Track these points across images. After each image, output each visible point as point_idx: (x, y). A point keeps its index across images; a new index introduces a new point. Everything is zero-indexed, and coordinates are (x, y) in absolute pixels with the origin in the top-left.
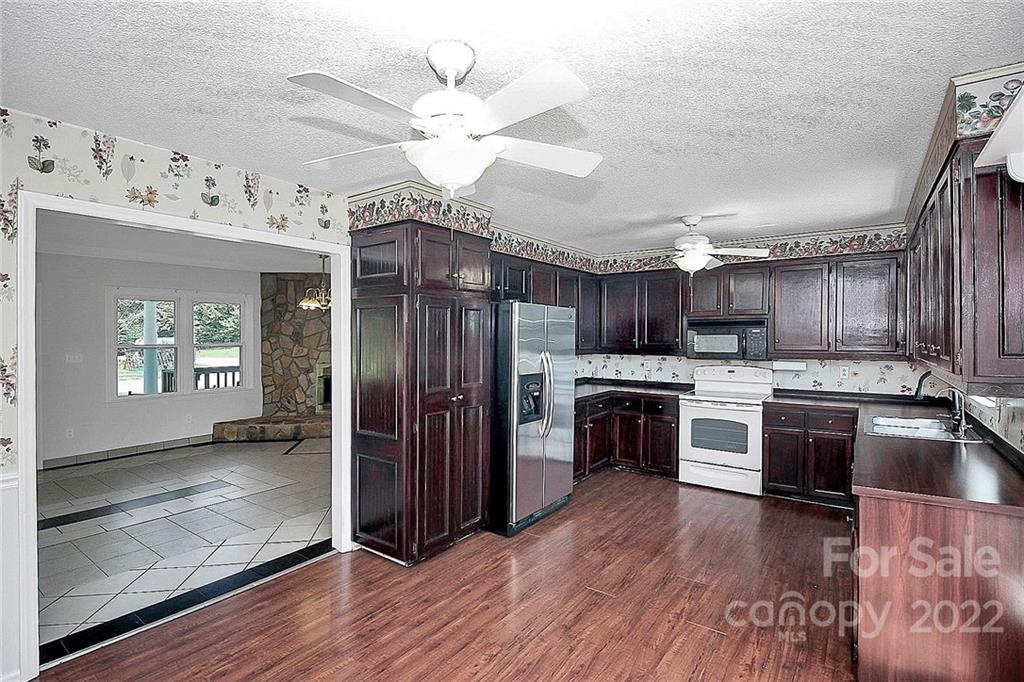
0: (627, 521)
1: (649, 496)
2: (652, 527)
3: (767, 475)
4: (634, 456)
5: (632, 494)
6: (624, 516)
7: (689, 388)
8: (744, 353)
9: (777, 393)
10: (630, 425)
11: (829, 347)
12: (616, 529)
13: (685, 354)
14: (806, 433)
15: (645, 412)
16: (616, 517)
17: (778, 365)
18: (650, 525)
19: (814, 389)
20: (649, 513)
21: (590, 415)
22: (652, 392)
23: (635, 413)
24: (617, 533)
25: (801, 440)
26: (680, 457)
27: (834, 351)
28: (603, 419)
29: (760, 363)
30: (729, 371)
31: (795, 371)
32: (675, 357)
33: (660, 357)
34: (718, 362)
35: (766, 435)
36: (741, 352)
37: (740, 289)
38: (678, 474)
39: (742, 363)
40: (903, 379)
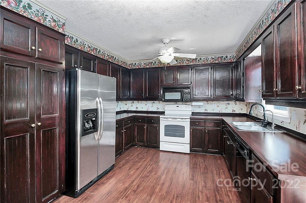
0: (139, 175)
1: (149, 159)
2: (150, 176)
3: (191, 145)
4: (142, 141)
5: (141, 159)
6: (138, 172)
7: (163, 113)
8: (183, 100)
9: (193, 114)
10: (141, 129)
11: (211, 97)
12: (134, 181)
13: (161, 100)
14: (205, 129)
15: (147, 123)
16: (135, 172)
17: (194, 103)
18: (149, 175)
19: (205, 112)
20: (149, 169)
21: (124, 126)
22: (150, 115)
23: (143, 124)
24: (134, 183)
25: (203, 132)
26: (160, 141)
27: (213, 98)
28: (130, 127)
29: (188, 103)
30: (177, 106)
31: (199, 106)
32: (158, 102)
33: (152, 102)
34: (173, 103)
35: (191, 130)
36: (182, 99)
37: (181, 75)
38: (159, 147)
39: (181, 103)
40: (233, 107)
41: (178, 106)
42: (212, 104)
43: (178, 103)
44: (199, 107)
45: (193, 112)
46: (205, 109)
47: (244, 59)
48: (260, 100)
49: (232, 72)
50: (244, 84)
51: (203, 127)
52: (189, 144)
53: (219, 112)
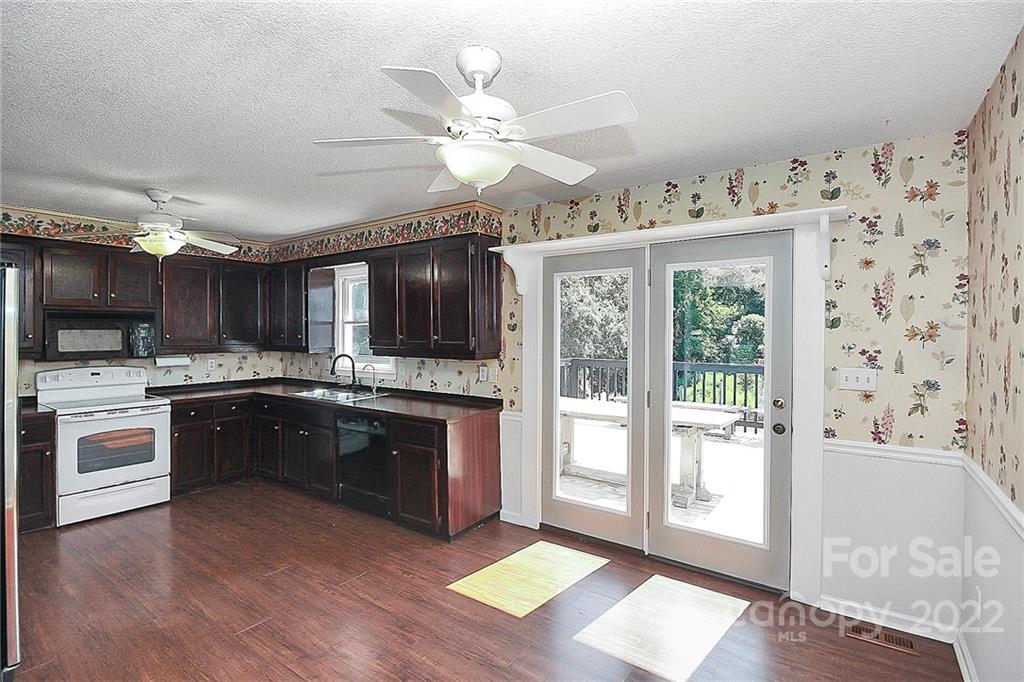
17: (162, 362)
19: (185, 383)
26: (59, 494)
27: (218, 345)
29: (130, 362)
31: (169, 367)
34: (72, 364)
35: (176, 435)
38: (56, 518)
39: (104, 362)
40: (254, 366)
41: (98, 374)
42: (204, 360)
44: (169, 370)
45: (148, 386)
46: (186, 376)
47: (307, 271)
48: (333, 349)
49: (263, 287)
50: (307, 316)
51: (208, 419)
52: (169, 477)
53: (222, 380)
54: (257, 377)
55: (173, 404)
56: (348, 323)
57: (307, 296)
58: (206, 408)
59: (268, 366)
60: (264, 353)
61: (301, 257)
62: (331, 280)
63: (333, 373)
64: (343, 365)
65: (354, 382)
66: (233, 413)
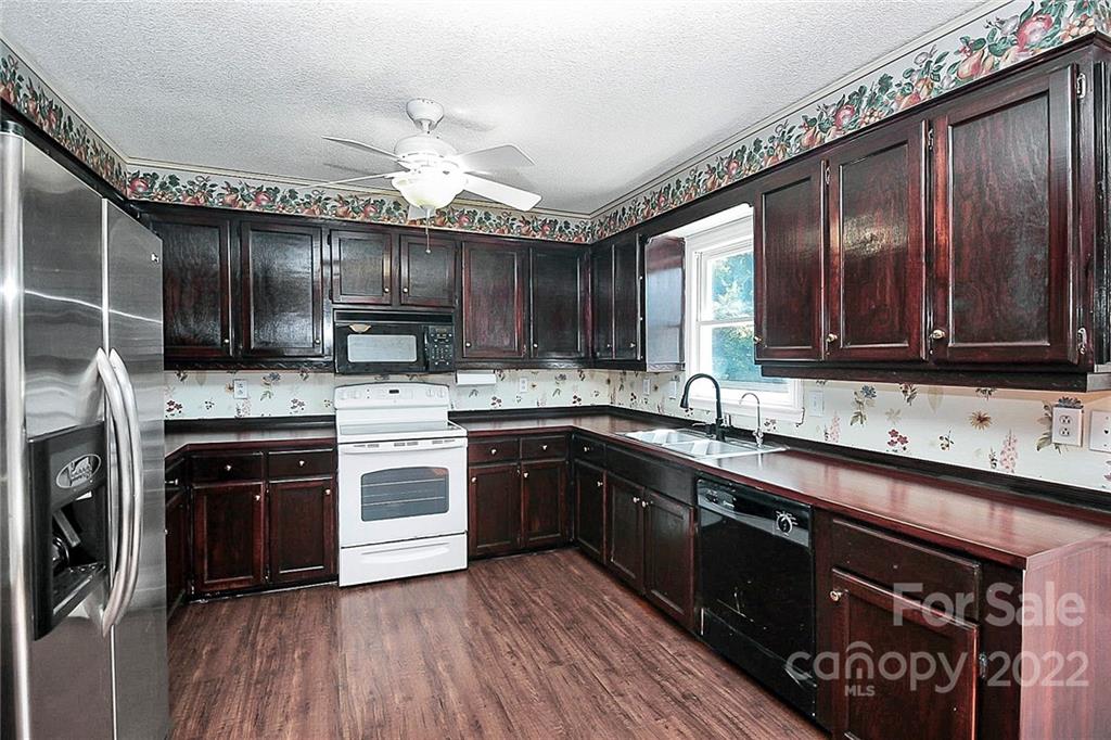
3: (473, 536)
7: (330, 423)
8: (426, 364)
9: (454, 416)
11: (524, 354)
14: (519, 467)
17: (464, 378)
19: (492, 408)
26: (340, 546)
27: (528, 359)
29: (431, 377)
30: (391, 392)
31: (473, 386)
32: (296, 375)
33: (267, 374)
34: (371, 378)
35: (474, 479)
36: (421, 360)
37: (415, 266)
38: (338, 576)
39: (405, 378)
40: (575, 388)
41: (397, 391)
42: (515, 379)
43: (393, 378)
44: (474, 390)
45: (450, 410)
46: (494, 398)
47: (643, 241)
48: (680, 366)
49: (584, 277)
50: (643, 315)
51: (513, 461)
52: (465, 535)
53: (536, 407)
54: (577, 404)
55: (471, 437)
56: (707, 323)
57: (643, 282)
58: (511, 446)
59: (591, 389)
60: (587, 372)
61: (635, 223)
62: (679, 257)
63: (684, 404)
64: (702, 392)
65: (719, 421)
66: (545, 454)
